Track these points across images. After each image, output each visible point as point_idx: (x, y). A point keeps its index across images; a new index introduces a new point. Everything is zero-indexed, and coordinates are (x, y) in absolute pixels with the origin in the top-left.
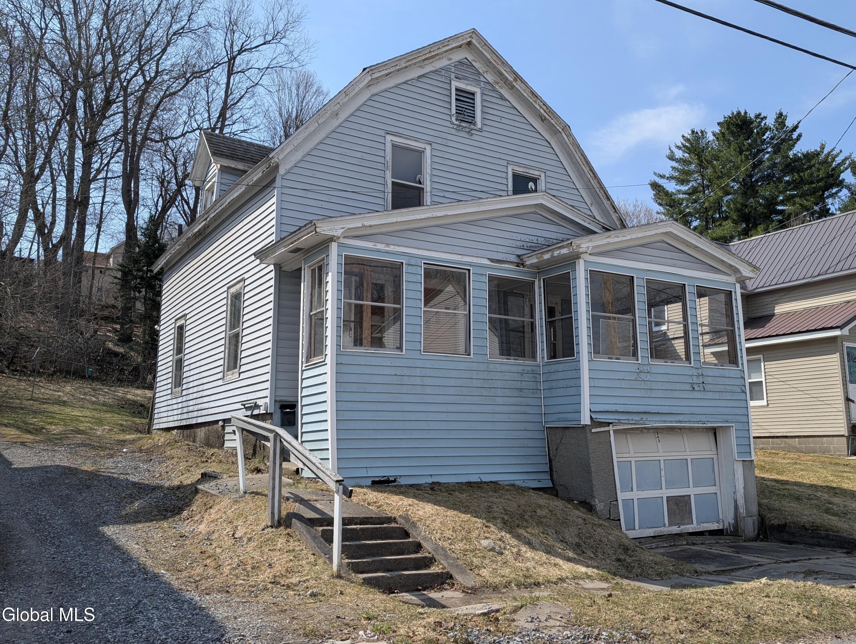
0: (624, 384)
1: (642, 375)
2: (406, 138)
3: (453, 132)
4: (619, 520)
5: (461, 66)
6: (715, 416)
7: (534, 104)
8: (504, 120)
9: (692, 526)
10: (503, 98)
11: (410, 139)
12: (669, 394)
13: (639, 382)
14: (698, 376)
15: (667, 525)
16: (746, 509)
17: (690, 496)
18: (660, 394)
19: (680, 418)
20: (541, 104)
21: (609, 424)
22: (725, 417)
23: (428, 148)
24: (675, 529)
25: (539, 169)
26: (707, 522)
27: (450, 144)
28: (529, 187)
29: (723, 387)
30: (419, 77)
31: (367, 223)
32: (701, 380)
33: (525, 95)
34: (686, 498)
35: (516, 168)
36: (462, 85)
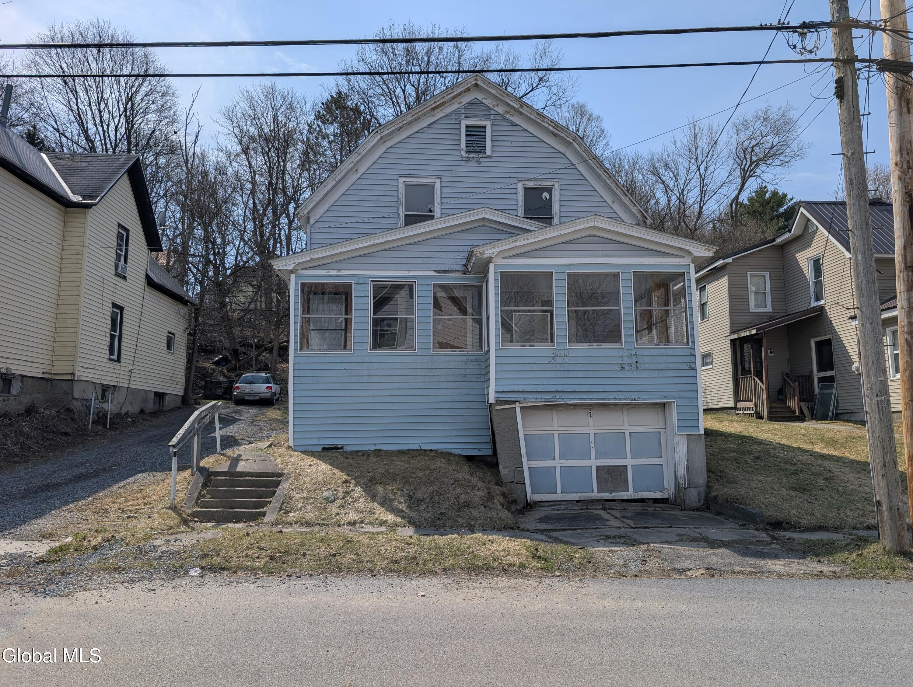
0: (535, 368)
1: (558, 359)
2: (417, 177)
3: (463, 163)
4: (524, 484)
5: (471, 106)
6: (651, 393)
7: (542, 123)
8: (514, 144)
9: (627, 493)
10: (513, 124)
11: (420, 177)
12: (591, 374)
13: (554, 365)
14: (630, 356)
15: (596, 491)
16: (689, 480)
17: (626, 466)
18: (581, 375)
19: (604, 395)
20: (549, 122)
21: (514, 402)
22: (665, 394)
23: (438, 181)
24: (606, 495)
25: (551, 180)
26: (648, 491)
27: (459, 174)
28: (543, 197)
29: (664, 365)
30: (429, 125)
31: (314, 257)
32: (634, 359)
33: (533, 117)
34: (622, 468)
35: (526, 183)
36: (471, 122)
